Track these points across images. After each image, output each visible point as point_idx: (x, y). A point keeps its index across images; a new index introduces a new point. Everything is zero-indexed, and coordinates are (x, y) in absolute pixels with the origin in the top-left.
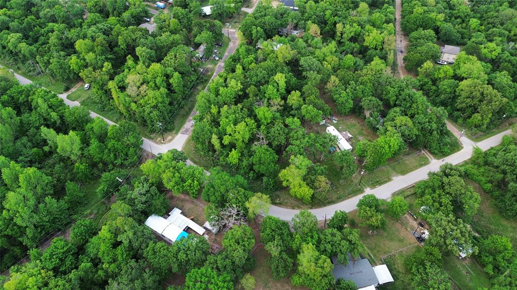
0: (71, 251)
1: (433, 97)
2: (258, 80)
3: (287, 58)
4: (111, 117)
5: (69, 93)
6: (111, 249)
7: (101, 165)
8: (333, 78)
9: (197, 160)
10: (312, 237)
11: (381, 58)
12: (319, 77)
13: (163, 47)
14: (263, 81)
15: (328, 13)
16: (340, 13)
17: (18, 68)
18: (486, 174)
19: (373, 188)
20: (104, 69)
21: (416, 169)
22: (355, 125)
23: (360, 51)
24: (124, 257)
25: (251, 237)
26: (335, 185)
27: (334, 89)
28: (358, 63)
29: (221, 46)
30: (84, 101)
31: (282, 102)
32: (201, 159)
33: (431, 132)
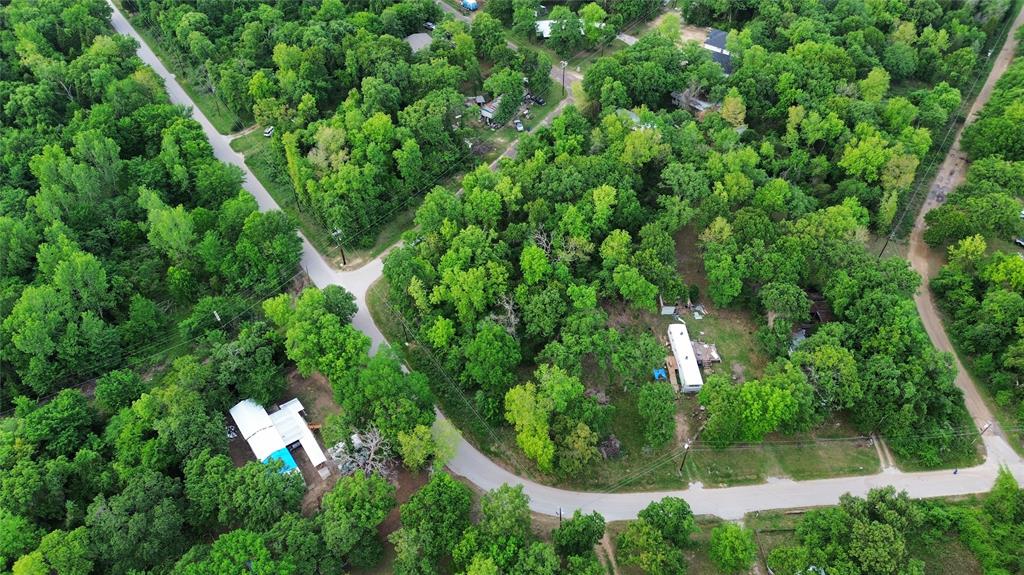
0: (79, 419)
1: (961, 321)
2: (560, 189)
3: (641, 156)
4: (279, 196)
5: (239, 136)
6: (138, 439)
7: (213, 280)
8: (720, 222)
9: (383, 319)
10: (502, 548)
11: (864, 202)
12: (689, 213)
13: (418, 86)
14: (570, 193)
15: (785, 77)
16: (814, 82)
17: (184, 74)
18: (1010, 545)
19: (711, 487)
20: (301, 106)
21: (837, 475)
22: (742, 336)
23: (829, 176)
24: (152, 462)
25: (381, 504)
26: (629, 454)
27: (712, 246)
28: (794, 203)
29: (540, 104)
30: (252, 157)
31: (590, 248)
32: (391, 318)
33: (899, 403)
